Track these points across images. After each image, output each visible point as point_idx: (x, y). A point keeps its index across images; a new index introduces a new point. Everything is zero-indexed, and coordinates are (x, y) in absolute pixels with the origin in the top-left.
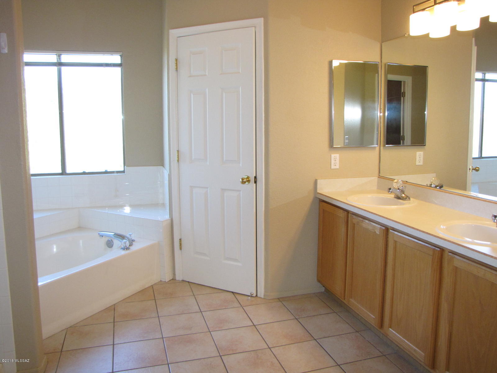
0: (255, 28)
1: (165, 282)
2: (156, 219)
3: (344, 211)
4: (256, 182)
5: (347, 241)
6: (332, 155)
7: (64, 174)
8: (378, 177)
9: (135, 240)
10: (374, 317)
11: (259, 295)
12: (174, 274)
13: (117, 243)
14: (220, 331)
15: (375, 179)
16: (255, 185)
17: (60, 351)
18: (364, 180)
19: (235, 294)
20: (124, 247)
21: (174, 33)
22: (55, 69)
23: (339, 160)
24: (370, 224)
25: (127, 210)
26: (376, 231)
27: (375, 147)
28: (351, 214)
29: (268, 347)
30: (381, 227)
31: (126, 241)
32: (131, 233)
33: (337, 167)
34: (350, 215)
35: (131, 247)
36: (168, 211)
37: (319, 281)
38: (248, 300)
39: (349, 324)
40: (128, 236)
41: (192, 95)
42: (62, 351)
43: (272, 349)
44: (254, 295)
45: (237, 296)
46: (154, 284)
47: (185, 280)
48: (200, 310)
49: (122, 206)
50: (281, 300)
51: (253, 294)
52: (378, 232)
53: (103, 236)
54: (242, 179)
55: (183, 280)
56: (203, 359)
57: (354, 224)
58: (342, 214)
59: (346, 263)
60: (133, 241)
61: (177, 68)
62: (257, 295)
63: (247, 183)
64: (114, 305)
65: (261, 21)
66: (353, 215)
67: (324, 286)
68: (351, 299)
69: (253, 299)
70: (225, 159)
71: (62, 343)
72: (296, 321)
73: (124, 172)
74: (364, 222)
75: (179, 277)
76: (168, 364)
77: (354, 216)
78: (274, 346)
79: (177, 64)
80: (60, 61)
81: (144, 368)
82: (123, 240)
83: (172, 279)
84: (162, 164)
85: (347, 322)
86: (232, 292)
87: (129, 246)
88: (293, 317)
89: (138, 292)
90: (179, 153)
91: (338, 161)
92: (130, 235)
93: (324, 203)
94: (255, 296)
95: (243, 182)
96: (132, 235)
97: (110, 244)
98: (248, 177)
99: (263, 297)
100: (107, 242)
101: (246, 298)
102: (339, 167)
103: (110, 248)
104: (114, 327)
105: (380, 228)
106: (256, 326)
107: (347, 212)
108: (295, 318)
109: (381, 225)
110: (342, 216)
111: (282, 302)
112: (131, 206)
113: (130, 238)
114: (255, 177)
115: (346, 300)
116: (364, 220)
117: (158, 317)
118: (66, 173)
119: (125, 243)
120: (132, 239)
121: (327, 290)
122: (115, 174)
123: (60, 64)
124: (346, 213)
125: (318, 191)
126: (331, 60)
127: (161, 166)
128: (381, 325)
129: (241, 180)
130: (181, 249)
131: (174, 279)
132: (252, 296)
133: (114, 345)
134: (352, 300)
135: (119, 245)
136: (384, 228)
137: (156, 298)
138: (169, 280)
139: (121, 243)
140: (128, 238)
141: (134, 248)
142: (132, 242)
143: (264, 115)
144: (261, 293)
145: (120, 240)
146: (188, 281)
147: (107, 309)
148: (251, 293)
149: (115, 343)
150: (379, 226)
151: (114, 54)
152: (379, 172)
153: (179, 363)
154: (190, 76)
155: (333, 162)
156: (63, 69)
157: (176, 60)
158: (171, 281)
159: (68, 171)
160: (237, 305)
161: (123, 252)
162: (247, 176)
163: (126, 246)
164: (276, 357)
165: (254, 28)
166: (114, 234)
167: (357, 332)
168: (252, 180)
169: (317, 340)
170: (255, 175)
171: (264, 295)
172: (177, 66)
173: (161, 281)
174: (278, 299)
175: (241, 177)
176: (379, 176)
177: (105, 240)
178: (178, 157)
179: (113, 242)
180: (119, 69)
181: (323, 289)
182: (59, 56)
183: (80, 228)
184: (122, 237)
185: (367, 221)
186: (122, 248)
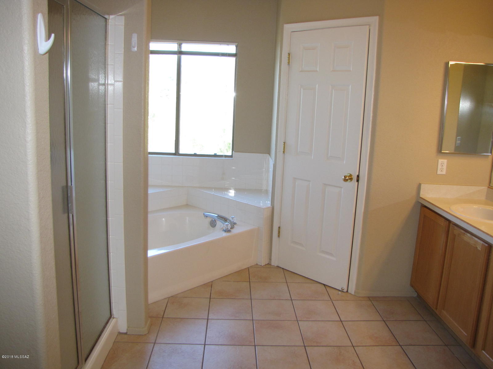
0: (370, 26)
1: (261, 265)
2: (258, 206)
3: (445, 220)
4: (358, 181)
5: (445, 251)
6: (439, 160)
7: (177, 154)
8: (488, 187)
9: (237, 223)
10: (466, 334)
11: (349, 291)
12: (270, 259)
13: (219, 224)
14: (307, 322)
15: (484, 188)
16: (357, 183)
17: (162, 317)
18: (473, 189)
19: (326, 287)
20: (226, 229)
21: (288, 28)
22: (175, 57)
23: (447, 165)
24: (472, 238)
25: (232, 193)
26: (478, 247)
27: (488, 155)
28: (453, 224)
29: (351, 345)
30: (484, 243)
31: (228, 223)
32: (233, 217)
33: (444, 173)
34: (451, 225)
35: (232, 230)
36: (270, 198)
37: (412, 286)
38: (338, 294)
39: (438, 336)
40: (231, 219)
41: (302, 90)
42: (163, 317)
43: (356, 348)
44: (345, 290)
45: (328, 289)
46: (250, 267)
47: (279, 266)
48: (291, 298)
49: (227, 189)
50: (371, 299)
51: (343, 290)
52: (480, 248)
53: (208, 217)
54: (345, 177)
55: (278, 266)
56: (287, 347)
57: (455, 235)
58: (442, 223)
59: (442, 273)
60: (235, 224)
61: (289, 63)
62: (347, 291)
63: (349, 181)
64: (212, 282)
65: (376, 19)
66: (454, 226)
67: (416, 292)
68: (443, 311)
69: (343, 294)
70: (329, 155)
71: (164, 310)
72: (383, 322)
73: (231, 156)
74: (466, 235)
75: (274, 263)
76: (255, 346)
77: (456, 228)
78: (359, 345)
79: (289, 58)
80: (180, 49)
81: (233, 346)
82: (225, 222)
83: (268, 264)
84: (269, 153)
85: (436, 334)
86: (324, 285)
87: (231, 228)
88: (380, 319)
89: (234, 273)
90: (286, 145)
91: (445, 167)
92: (233, 218)
93: (425, 209)
94: (346, 292)
95: (345, 180)
96: (234, 218)
97: (213, 224)
98: (351, 175)
99: (353, 293)
100: (211, 222)
101: (337, 292)
102: (446, 173)
103: (213, 227)
104: (210, 303)
105: (482, 244)
106: (343, 322)
107: (449, 221)
108: (383, 319)
109: (483, 242)
110: (442, 225)
111: (372, 301)
112: (236, 190)
113: (232, 221)
114: (358, 176)
115: (438, 310)
116: (466, 233)
117: (251, 299)
118: (179, 154)
119: (227, 225)
120: (234, 222)
121: (419, 296)
122: (224, 158)
123: (180, 53)
124: (447, 222)
125: (421, 196)
126: (448, 62)
127: (267, 153)
128: (474, 344)
129: (343, 177)
130: (279, 236)
131: (269, 264)
132: (342, 291)
133: (208, 319)
134: (445, 312)
135: (222, 227)
136: (487, 245)
137: (251, 281)
138: (265, 264)
139: (223, 225)
140: (230, 221)
141: (236, 231)
142: (233, 226)
143: (372, 115)
144: (352, 290)
145: (223, 222)
146: (282, 267)
147: (205, 285)
148: (342, 289)
149: (209, 318)
150: (482, 242)
151: (230, 44)
152: (490, 182)
153: (265, 347)
154: (301, 71)
155: (439, 167)
156: (183, 57)
157: (289, 54)
158: (266, 265)
159: (181, 151)
160: (327, 298)
161: (225, 234)
162: (349, 174)
163: (228, 229)
164: (358, 356)
165: (368, 26)
166: (217, 216)
167: (445, 345)
168: (355, 178)
169: (402, 346)
170: (357, 174)
171: (354, 292)
172: (289, 60)
173: (257, 264)
174: (369, 297)
175: (344, 175)
176: (489, 185)
177: (209, 220)
178: (284, 149)
179: (216, 222)
180: (233, 59)
181: (415, 295)
182: (180, 45)
183: (187, 206)
184: (225, 220)
185: (469, 235)
186: (224, 230)
